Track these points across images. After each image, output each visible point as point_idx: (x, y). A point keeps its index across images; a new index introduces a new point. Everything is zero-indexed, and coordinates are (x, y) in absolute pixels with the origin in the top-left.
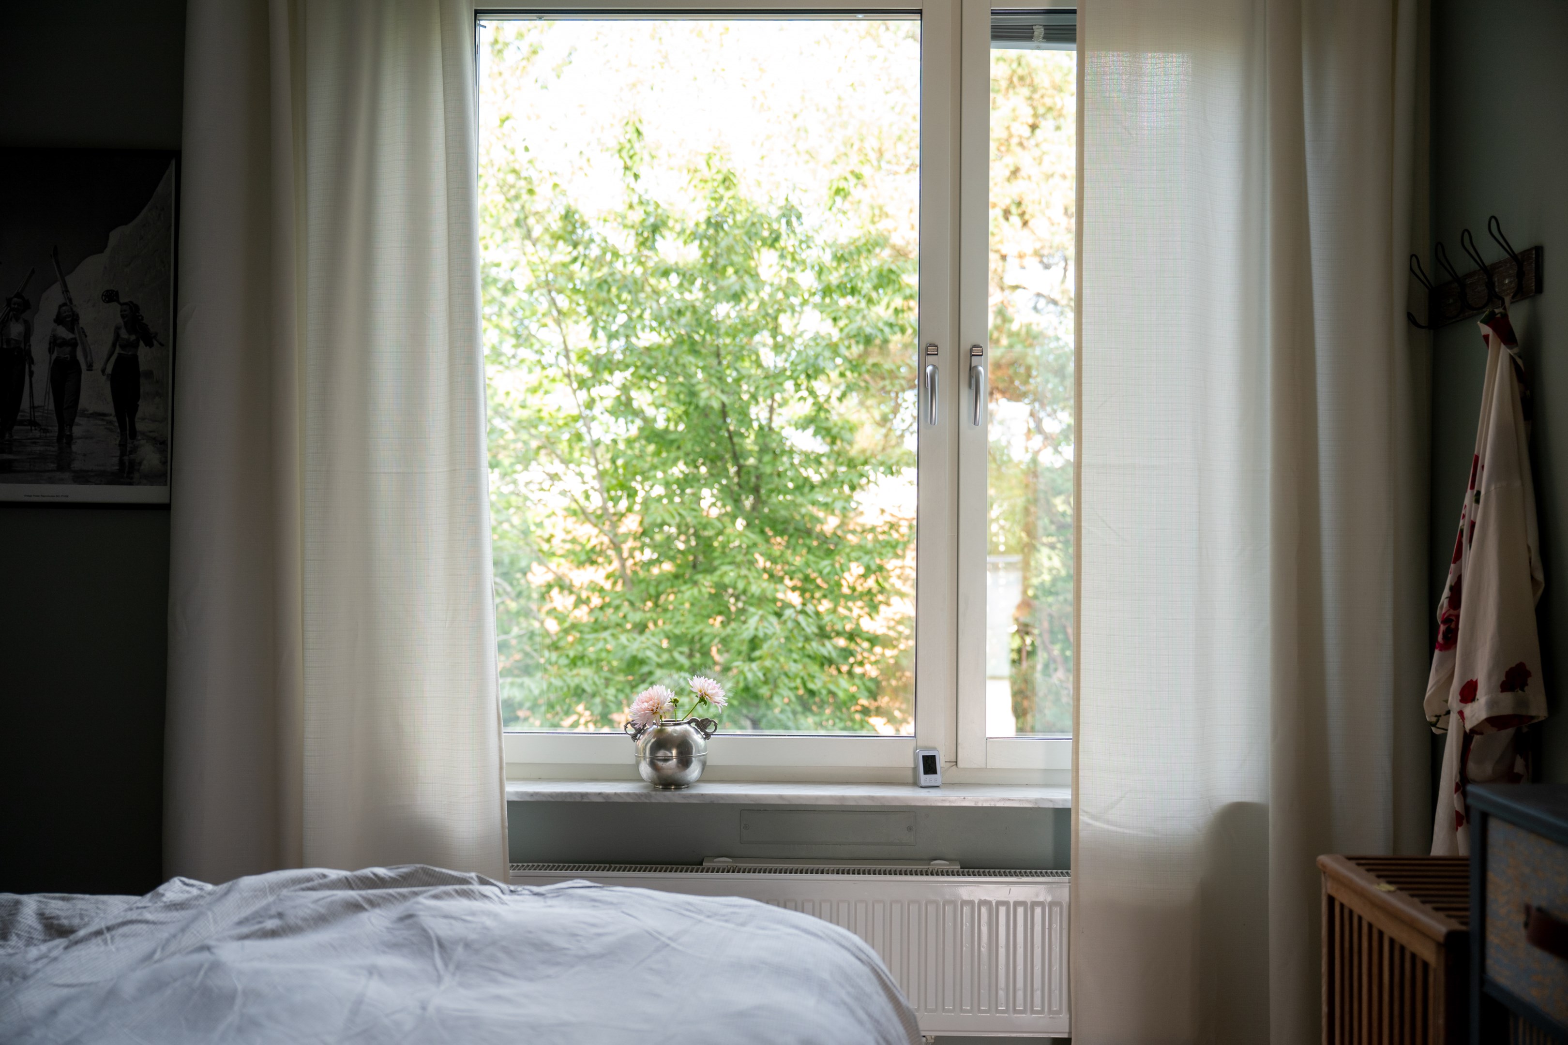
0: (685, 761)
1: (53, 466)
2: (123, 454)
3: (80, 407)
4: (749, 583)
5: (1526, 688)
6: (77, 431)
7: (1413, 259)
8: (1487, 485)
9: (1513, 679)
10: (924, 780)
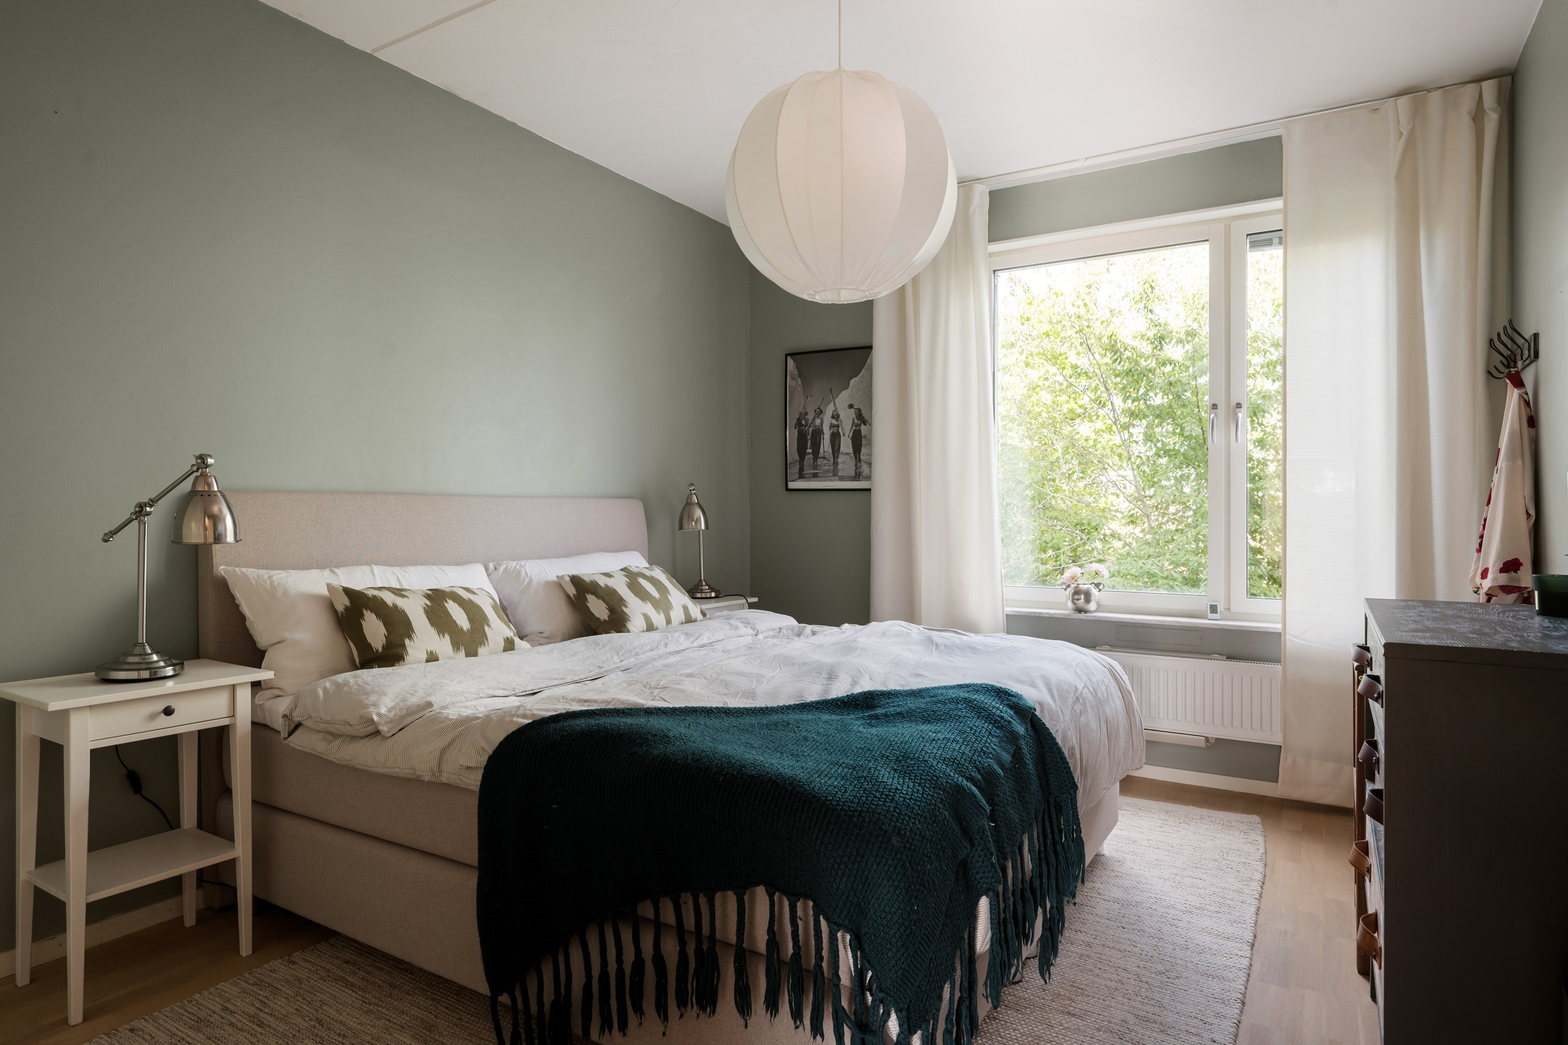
0: (1088, 600)
1: (831, 474)
2: (856, 469)
3: (841, 450)
5: (1518, 572)
6: (840, 460)
7: (1491, 341)
8: (1502, 464)
9: (1510, 566)
10: (1210, 616)
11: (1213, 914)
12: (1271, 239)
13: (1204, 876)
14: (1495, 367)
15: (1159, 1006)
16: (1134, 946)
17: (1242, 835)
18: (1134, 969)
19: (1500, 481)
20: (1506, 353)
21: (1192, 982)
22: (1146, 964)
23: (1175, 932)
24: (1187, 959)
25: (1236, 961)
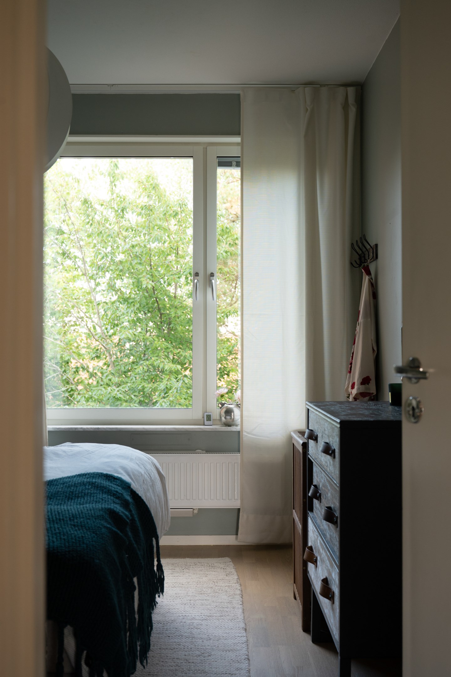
4: (164, 365)
5: (369, 384)
7: (352, 244)
8: (361, 320)
9: (365, 381)
10: (206, 423)
11: (219, 618)
12: (231, 162)
13: (208, 598)
14: (355, 261)
15: (204, 673)
16: (179, 645)
17: (222, 571)
18: (183, 657)
19: (360, 329)
20: (360, 252)
21: (218, 656)
22: (189, 653)
23: (200, 632)
24: (211, 645)
25: (239, 640)
